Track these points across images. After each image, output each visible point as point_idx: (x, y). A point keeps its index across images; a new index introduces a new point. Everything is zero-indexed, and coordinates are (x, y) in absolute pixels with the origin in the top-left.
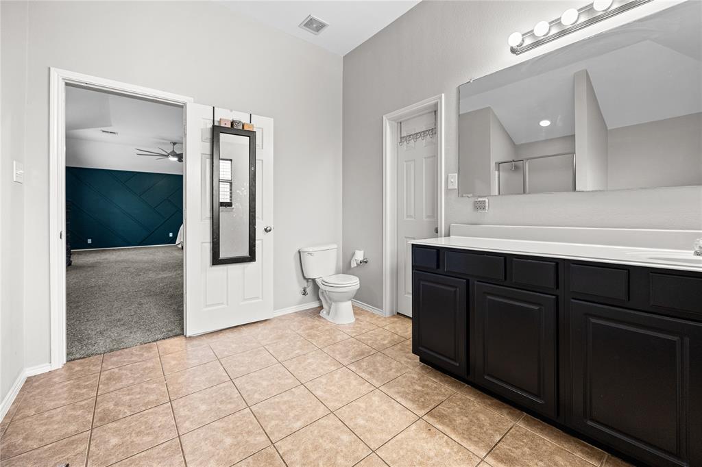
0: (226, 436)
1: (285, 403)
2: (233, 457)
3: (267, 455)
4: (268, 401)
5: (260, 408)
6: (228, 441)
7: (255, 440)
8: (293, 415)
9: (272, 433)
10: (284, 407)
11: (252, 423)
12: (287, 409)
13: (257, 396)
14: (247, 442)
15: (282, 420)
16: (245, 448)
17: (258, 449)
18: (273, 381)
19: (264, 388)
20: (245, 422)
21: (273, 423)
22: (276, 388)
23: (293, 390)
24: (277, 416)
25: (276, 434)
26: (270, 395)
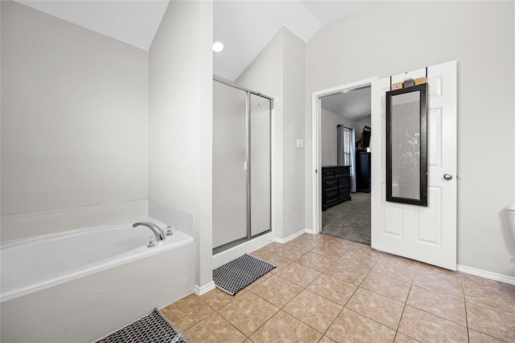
0: (316, 307)
1: (364, 326)
2: (303, 317)
3: (313, 335)
4: (358, 316)
5: (347, 313)
6: (313, 310)
7: (321, 323)
8: (356, 337)
9: (332, 331)
10: (360, 328)
11: (332, 315)
12: (360, 331)
13: (357, 306)
14: (318, 319)
15: (347, 332)
16: (313, 320)
17: (316, 328)
18: (380, 309)
19: (368, 307)
20: (331, 311)
21: (341, 327)
22: (374, 313)
23: (383, 327)
24: (348, 327)
25: (332, 333)
26: (364, 313)
